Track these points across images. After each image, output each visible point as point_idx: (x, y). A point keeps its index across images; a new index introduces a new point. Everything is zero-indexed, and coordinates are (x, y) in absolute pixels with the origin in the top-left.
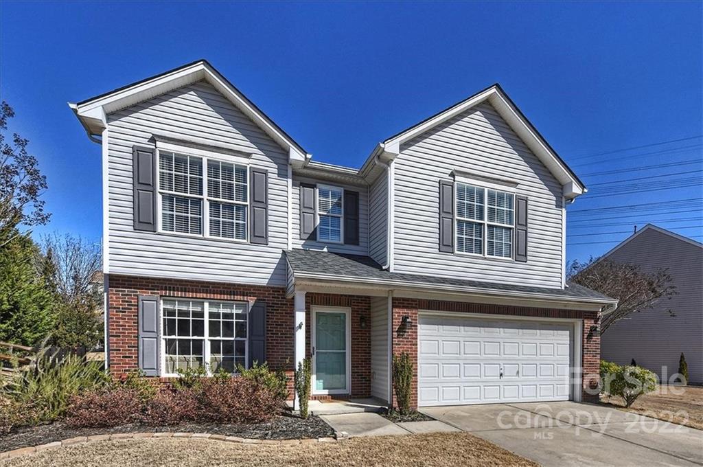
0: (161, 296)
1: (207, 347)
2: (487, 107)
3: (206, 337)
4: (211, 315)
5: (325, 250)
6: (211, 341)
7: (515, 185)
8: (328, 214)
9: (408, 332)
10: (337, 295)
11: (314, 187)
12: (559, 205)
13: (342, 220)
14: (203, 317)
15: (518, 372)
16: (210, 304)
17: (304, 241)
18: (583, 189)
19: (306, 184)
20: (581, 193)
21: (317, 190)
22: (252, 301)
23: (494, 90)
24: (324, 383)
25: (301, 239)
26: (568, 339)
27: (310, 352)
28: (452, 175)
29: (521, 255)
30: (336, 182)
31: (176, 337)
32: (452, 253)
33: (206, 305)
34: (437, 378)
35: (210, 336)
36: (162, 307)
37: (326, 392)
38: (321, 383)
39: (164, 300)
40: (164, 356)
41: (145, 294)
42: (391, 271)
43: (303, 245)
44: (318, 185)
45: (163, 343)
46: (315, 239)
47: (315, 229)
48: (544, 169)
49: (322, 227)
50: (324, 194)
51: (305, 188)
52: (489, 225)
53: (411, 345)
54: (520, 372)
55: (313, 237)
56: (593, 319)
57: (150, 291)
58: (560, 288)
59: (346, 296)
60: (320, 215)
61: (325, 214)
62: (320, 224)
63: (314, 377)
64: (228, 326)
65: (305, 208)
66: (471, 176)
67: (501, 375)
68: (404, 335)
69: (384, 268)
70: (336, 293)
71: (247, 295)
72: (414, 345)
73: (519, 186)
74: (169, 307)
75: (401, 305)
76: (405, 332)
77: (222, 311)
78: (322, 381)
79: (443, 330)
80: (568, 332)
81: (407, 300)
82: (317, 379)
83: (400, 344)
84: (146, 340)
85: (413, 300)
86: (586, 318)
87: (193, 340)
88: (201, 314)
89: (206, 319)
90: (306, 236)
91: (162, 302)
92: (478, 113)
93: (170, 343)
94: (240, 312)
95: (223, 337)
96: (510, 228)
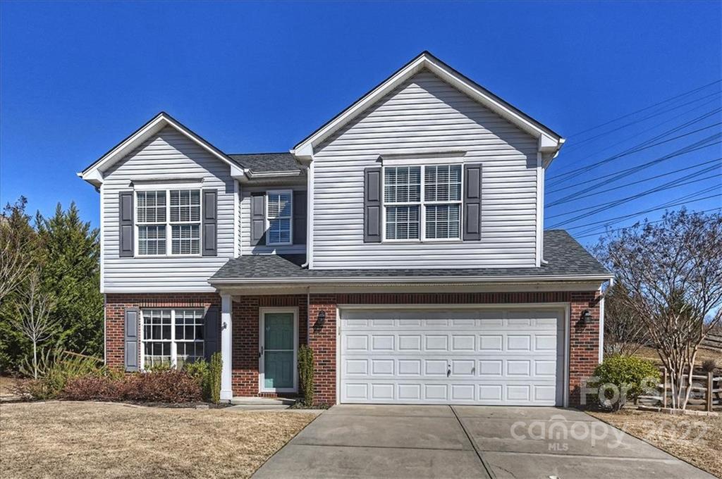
0: (140, 308)
1: (174, 348)
2: (423, 77)
3: (173, 339)
4: (178, 321)
5: (274, 253)
6: (177, 343)
7: (462, 154)
8: (278, 218)
9: (325, 327)
10: (284, 295)
11: (263, 194)
12: (531, 164)
13: (291, 221)
14: (170, 323)
15: (474, 369)
16: (176, 312)
17: (254, 247)
18: (559, 140)
19: (257, 193)
20: (555, 145)
21: (267, 197)
22: (207, 306)
23: (423, 58)
24: (274, 381)
25: (251, 246)
26: (556, 328)
27: (258, 352)
28: (380, 160)
29: (473, 233)
30: (284, 185)
31: (151, 340)
32: (380, 242)
33: (173, 312)
34: (366, 375)
35: (176, 338)
36: (142, 316)
37: (273, 390)
38: (271, 382)
39: (143, 311)
40: (143, 355)
41: (129, 306)
42: (310, 268)
43: (254, 251)
44: (267, 191)
45: (142, 346)
46: (265, 244)
47: (265, 234)
48: (508, 125)
49: (272, 231)
50: (272, 198)
51: (256, 197)
52: (427, 206)
53: (328, 340)
54: (478, 370)
55: (262, 242)
56: (587, 301)
57: (132, 304)
58: (534, 266)
59: (292, 295)
60: (269, 220)
61: (274, 218)
62: (270, 229)
63: (261, 376)
64: (189, 329)
65: (256, 216)
66: (401, 157)
67: (449, 372)
68: (321, 330)
69: (303, 266)
70: (283, 294)
71: (203, 302)
72: (331, 340)
73: (468, 154)
74: (147, 316)
75: (318, 301)
76: (322, 327)
77: (185, 317)
78: (272, 380)
79: (374, 324)
80: (556, 319)
81: (325, 295)
82: (266, 378)
83: (316, 340)
84: (130, 344)
85: (330, 295)
86: (573, 301)
87: (164, 343)
88: (169, 321)
89: (173, 325)
90: (257, 242)
91: (141, 312)
92: (413, 85)
93: (148, 345)
94: (200, 317)
95: (186, 339)
96: (458, 205)
